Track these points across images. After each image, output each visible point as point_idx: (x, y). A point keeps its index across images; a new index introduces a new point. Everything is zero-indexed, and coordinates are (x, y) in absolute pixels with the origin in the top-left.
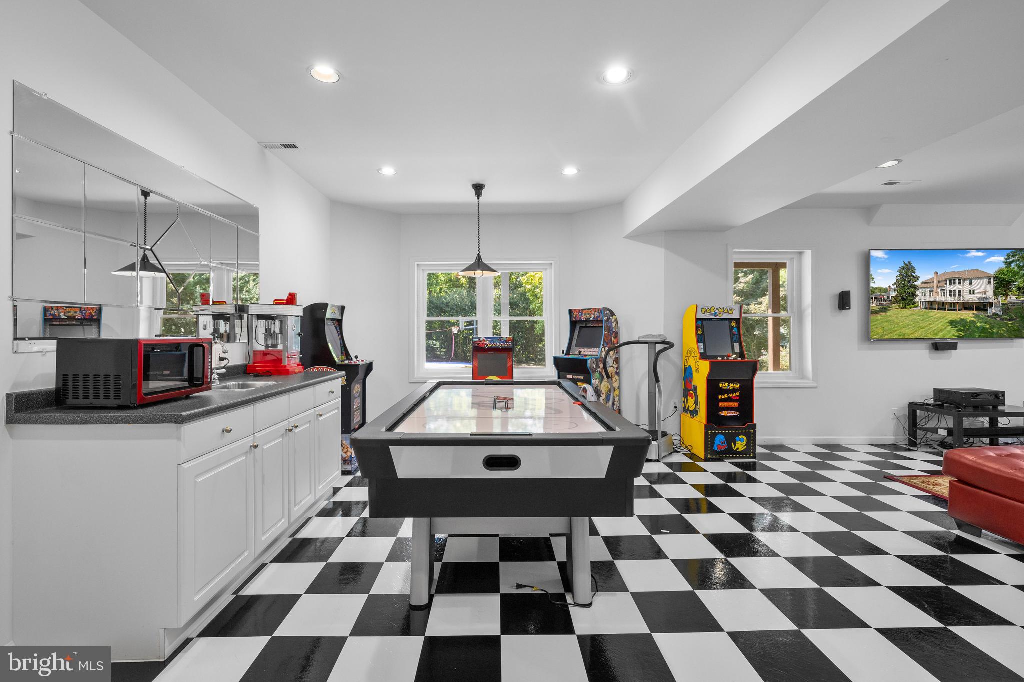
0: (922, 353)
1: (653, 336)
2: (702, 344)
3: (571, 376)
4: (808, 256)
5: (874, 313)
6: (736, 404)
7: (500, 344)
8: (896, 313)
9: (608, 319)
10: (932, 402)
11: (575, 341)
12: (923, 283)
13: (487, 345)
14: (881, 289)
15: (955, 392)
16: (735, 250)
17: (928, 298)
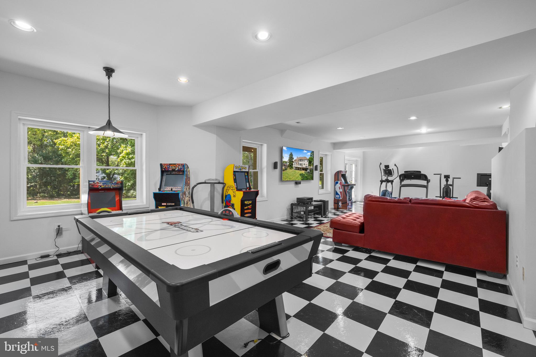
0: (292, 185)
1: (213, 180)
2: (235, 183)
3: (165, 204)
4: (265, 147)
5: (284, 170)
6: (250, 211)
7: (111, 185)
8: (289, 171)
9: (187, 170)
10: (296, 203)
11: (163, 183)
12: (295, 160)
13: (101, 186)
14: (285, 162)
15: (303, 199)
16: (243, 140)
17: (296, 166)
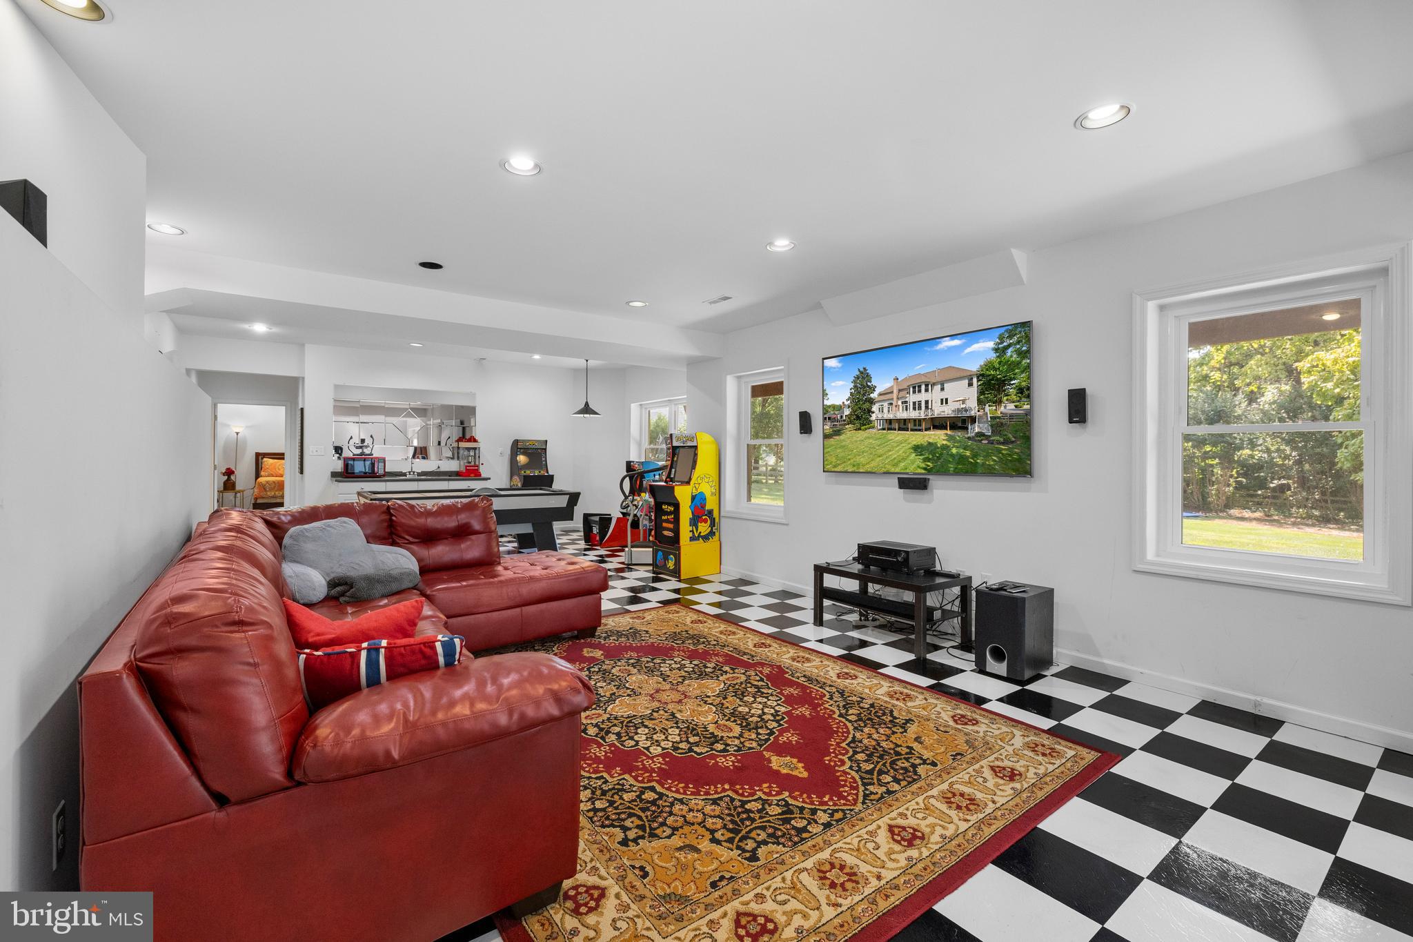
5: (829, 437)
6: (671, 526)
8: (850, 436)
12: (880, 394)
14: (835, 407)
17: (887, 416)
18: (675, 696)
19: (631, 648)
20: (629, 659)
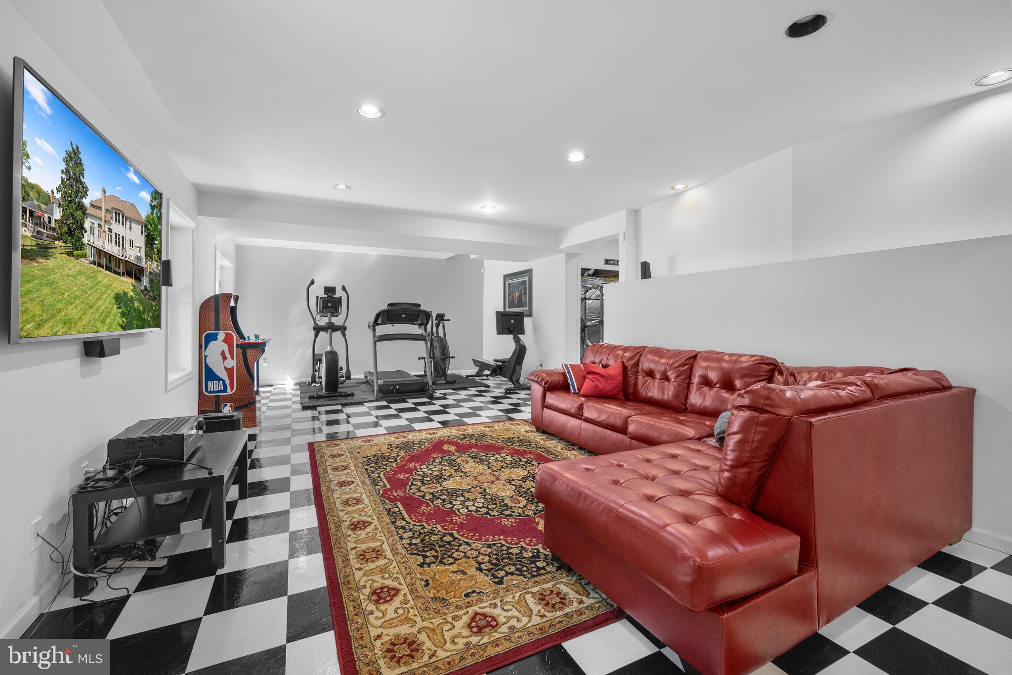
5: (30, 254)
8: (62, 263)
12: (91, 205)
17: (98, 244)
18: (491, 478)
19: (504, 531)
20: (511, 515)
